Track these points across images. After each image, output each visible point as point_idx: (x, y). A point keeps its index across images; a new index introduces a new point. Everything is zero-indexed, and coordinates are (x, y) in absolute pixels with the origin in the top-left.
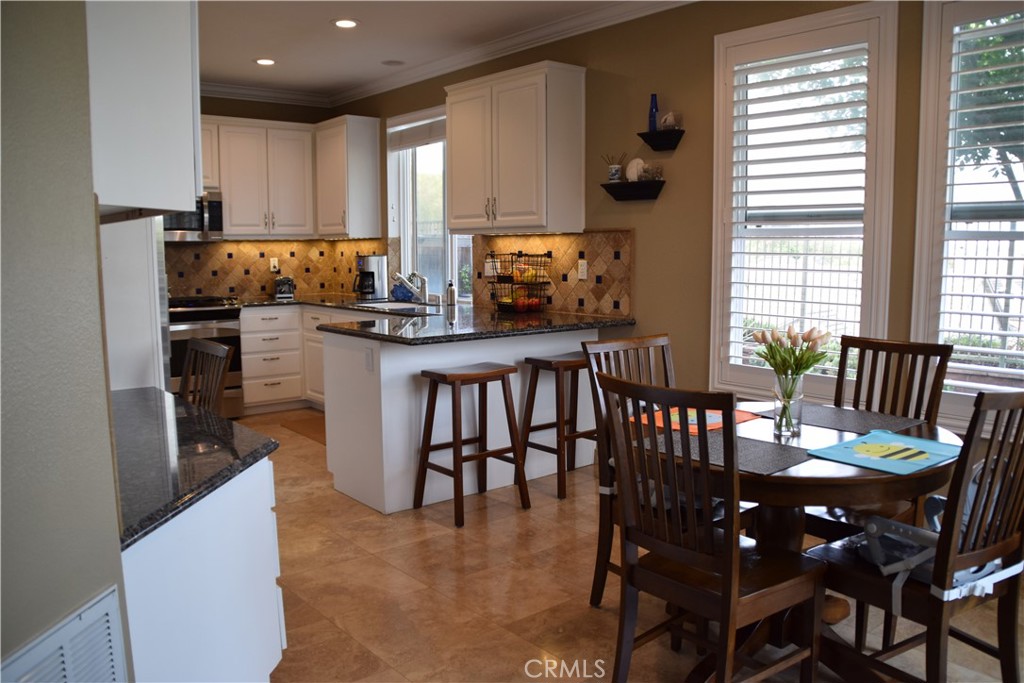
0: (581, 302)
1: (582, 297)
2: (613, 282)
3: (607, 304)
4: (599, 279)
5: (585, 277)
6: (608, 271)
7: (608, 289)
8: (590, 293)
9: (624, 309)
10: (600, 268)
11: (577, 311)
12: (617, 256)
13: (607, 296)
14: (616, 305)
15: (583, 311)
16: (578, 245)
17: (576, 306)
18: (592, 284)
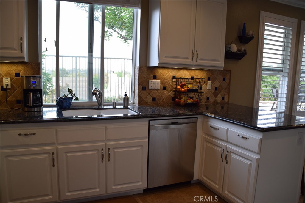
0: (208, 98)
1: (209, 96)
2: (222, 89)
3: (219, 98)
4: (216, 89)
5: (210, 88)
6: (220, 85)
7: (220, 93)
8: (212, 94)
9: (226, 99)
10: (217, 84)
11: (206, 102)
12: (224, 79)
13: (219, 95)
14: (223, 98)
15: (208, 102)
16: (207, 74)
17: (205, 100)
18: (213, 91)
